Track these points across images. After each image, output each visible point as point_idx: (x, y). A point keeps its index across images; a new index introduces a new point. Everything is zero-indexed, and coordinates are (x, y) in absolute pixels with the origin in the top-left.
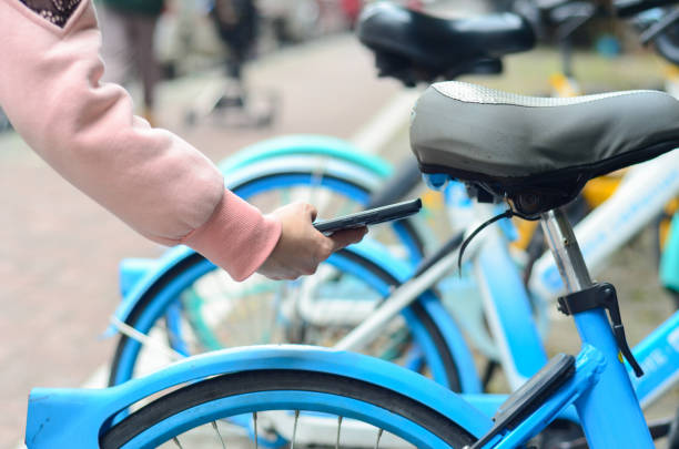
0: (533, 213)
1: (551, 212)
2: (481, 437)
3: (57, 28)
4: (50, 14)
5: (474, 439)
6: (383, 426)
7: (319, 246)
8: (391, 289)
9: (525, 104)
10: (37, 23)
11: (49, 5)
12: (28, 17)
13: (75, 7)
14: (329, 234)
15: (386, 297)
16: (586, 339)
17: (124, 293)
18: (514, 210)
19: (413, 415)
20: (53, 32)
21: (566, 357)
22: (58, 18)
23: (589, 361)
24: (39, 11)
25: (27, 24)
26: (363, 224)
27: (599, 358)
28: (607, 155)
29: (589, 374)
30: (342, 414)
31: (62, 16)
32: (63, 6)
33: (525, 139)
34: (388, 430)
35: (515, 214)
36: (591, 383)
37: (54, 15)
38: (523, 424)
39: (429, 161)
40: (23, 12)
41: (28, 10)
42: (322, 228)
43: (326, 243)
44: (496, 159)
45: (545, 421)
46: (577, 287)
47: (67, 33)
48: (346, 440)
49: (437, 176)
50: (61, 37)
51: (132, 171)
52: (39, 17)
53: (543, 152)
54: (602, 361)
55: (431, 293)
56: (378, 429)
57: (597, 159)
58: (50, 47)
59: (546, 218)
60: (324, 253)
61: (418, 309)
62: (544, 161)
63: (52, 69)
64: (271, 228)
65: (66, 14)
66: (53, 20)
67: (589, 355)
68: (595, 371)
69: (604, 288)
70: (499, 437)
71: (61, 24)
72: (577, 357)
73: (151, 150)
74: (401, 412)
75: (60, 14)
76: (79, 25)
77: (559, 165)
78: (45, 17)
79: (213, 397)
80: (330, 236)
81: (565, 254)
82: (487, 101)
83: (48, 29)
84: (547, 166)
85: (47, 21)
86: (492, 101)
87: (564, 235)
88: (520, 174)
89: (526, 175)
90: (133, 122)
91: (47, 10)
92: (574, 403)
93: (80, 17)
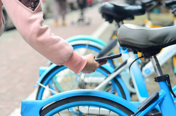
0: (148, 57)
1: (153, 56)
2: (135, 112)
3: (32, 11)
4: (31, 8)
5: (134, 113)
6: (111, 110)
7: (96, 65)
8: (109, 75)
9: (147, 29)
10: (28, 10)
11: (30, 5)
12: (25, 8)
13: (37, 6)
14: (98, 62)
15: (107, 77)
16: (162, 88)
17: (40, 76)
18: (144, 56)
19: (118, 107)
20: (31, 12)
21: (157, 93)
22: (33, 9)
23: (163, 94)
24: (28, 7)
25: (25, 10)
26: (107, 60)
27: (165, 93)
28: (167, 42)
29: (162, 97)
30: (100, 107)
31: (34, 8)
32: (34, 6)
33: (147, 38)
34: (112, 111)
35: (144, 57)
36: (163, 99)
37: (32, 8)
38: (146, 110)
39: (123, 44)
40: (24, 7)
41: (25, 7)
42: (97, 61)
43: (98, 64)
44: (140, 43)
45: (151, 109)
46: (159, 75)
47: (35, 13)
48: (101, 113)
49: (125, 47)
50: (33, 13)
51: (51, 47)
52: (28, 8)
53: (152, 41)
54: (166, 94)
55: (119, 76)
56: (109, 110)
57: (165, 43)
58: (31, 16)
59: (152, 58)
60: (97, 67)
61: (115, 80)
62: (152, 44)
63: (31, 21)
64: (84, 61)
65: (35, 8)
66: (32, 9)
67: (162, 92)
68: (164, 96)
69: (166, 75)
70: (140, 113)
71: (33, 10)
72: (160, 93)
73: (55, 41)
74: (115, 106)
75: (33, 8)
76: (38, 10)
77: (155, 45)
78: (30, 8)
79: (68, 102)
80: (98, 63)
81: (156, 67)
82: (138, 29)
83: (30, 11)
84: (152, 45)
85: (30, 10)
86: (139, 29)
87: (156, 62)
88: (146, 47)
89: (147, 47)
90: (51, 34)
91: (30, 7)
92: (158, 104)
93: (38, 8)
